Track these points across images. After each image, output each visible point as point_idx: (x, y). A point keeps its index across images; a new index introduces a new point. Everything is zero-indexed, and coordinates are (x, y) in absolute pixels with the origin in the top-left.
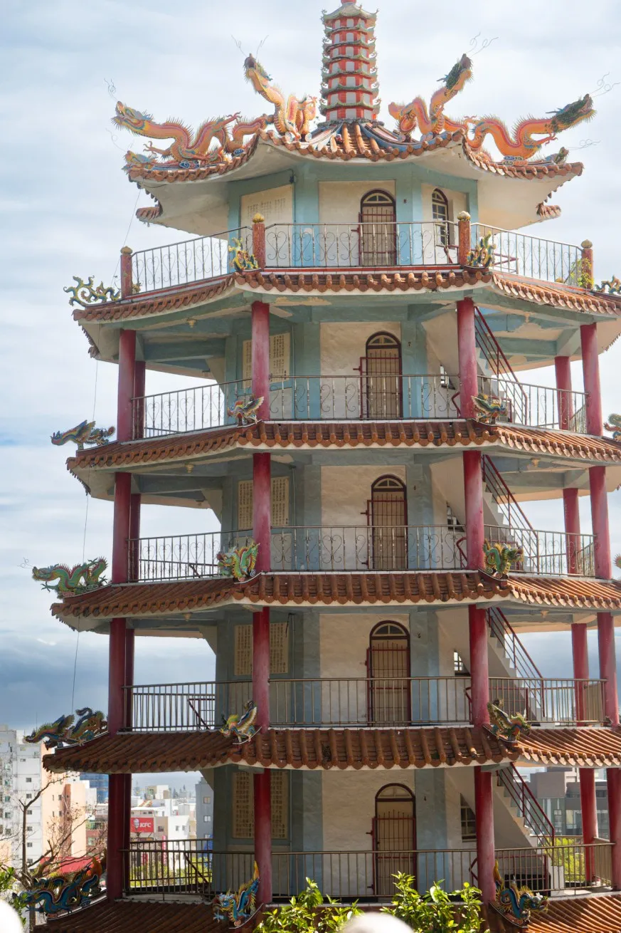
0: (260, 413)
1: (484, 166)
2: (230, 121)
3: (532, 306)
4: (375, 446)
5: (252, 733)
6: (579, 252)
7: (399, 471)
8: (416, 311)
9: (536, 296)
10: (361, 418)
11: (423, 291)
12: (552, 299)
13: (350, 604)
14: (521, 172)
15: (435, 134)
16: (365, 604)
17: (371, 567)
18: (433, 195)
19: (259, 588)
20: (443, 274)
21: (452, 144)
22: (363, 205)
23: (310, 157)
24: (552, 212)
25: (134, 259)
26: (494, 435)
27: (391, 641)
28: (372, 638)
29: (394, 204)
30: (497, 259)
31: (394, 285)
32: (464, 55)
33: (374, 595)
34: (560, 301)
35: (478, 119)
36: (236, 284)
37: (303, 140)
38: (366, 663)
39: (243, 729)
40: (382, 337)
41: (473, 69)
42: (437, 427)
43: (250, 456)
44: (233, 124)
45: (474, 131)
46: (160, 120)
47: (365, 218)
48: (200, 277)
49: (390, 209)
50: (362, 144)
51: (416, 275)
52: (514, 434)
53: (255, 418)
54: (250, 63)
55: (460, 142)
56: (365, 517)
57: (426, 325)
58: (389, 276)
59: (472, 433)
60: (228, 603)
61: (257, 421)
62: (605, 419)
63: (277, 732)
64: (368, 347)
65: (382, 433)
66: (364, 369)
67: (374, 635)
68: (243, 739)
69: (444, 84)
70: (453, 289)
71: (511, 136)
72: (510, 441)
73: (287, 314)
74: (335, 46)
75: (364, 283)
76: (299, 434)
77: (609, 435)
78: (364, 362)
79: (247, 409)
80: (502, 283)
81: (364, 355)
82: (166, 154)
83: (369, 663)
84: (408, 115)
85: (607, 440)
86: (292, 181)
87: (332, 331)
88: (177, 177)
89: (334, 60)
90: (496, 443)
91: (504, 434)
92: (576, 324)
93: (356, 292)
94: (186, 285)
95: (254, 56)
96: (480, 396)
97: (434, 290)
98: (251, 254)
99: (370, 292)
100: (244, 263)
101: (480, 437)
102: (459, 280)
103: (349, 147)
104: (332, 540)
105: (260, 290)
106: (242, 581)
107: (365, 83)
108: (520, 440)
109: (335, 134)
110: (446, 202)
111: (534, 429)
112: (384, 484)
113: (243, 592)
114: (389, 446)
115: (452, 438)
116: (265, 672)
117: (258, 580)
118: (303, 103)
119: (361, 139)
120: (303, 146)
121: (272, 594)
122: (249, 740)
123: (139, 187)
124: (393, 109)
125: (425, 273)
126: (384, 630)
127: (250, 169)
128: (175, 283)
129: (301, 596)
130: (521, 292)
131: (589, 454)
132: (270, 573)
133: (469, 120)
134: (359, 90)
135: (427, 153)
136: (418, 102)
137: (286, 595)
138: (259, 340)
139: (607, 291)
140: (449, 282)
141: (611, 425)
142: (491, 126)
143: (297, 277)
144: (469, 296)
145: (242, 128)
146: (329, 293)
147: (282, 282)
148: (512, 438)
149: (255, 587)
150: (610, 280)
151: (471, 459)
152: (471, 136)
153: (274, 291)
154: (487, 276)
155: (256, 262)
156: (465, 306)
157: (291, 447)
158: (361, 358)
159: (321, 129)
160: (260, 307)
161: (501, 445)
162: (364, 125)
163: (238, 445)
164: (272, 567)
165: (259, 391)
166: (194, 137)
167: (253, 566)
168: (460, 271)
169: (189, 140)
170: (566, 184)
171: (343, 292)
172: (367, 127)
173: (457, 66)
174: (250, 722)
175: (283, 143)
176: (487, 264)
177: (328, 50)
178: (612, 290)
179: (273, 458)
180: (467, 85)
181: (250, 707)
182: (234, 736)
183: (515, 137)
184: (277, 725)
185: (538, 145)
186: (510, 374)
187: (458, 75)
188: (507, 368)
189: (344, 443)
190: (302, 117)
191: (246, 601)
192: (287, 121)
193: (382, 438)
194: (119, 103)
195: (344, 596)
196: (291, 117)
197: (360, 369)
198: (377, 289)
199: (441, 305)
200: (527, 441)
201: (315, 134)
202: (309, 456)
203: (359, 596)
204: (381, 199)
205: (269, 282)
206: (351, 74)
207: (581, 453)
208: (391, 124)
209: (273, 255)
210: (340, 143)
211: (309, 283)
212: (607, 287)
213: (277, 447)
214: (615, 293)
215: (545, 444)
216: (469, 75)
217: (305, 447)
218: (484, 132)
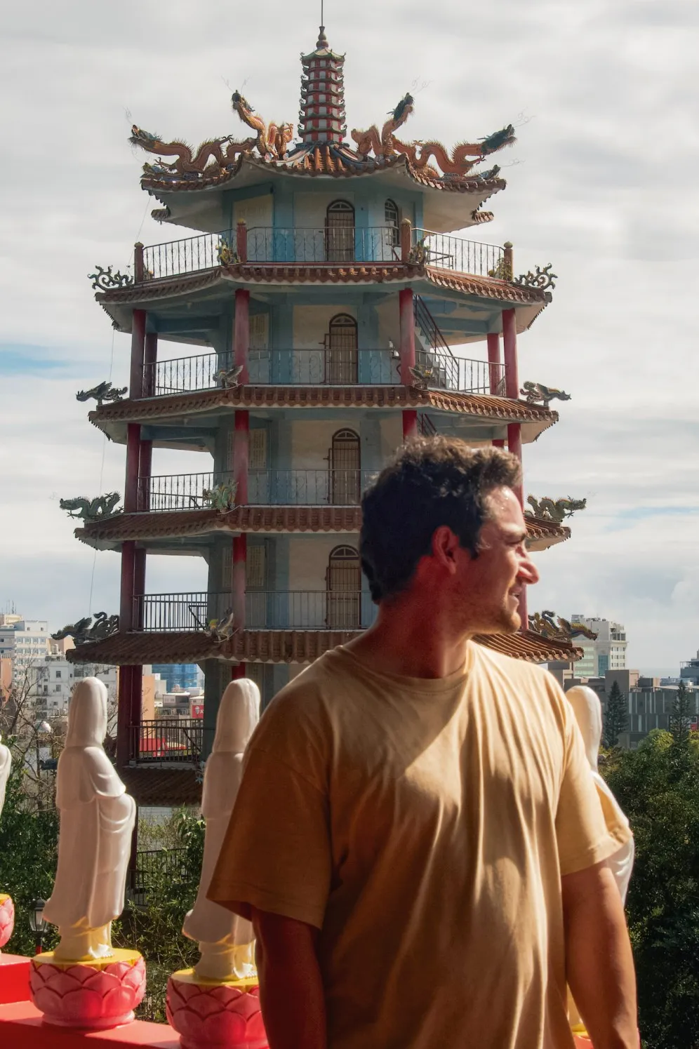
0: (240, 378)
1: (425, 182)
2: (224, 141)
3: (460, 295)
4: (331, 406)
5: (230, 633)
6: (502, 252)
7: (355, 425)
8: (369, 297)
9: (463, 287)
10: (324, 383)
11: (371, 282)
12: (476, 290)
13: (309, 531)
14: (455, 186)
15: (385, 156)
16: (321, 532)
17: (331, 502)
18: (386, 204)
19: (237, 519)
20: (388, 269)
21: (398, 165)
22: (328, 211)
23: (284, 173)
24: (486, 217)
25: (145, 252)
26: (426, 398)
27: (346, 561)
28: (330, 558)
29: (353, 211)
30: (433, 256)
31: (348, 277)
32: (408, 94)
33: (328, 524)
34: (483, 292)
35: (424, 143)
36: (222, 276)
37: (281, 157)
38: (326, 579)
39: (222, 630)
40: (343, 317)
41: (415, 105)
42: (381, 391)
43: (233, 413)
44: (227, 144)
45: (420, 152)
46: (167, 140)
47: (330, 222)
48: (196, 268)
49: (350, 215)
50: (330, 161)
51: (366, 270)
52: (442, 397)
53: (236, 383)
54: (236, 98)
55: (404, 163)
56: (327, 461)
57: (377, 308)
58: (345, 270)
59: (408, 397)
60: (211, 530)
61: (237, 385)
62: (520, 386)
63: (251, 633)
64: (331, 326)
65: (337, 395)
66: (328, 343)
67: (333, 556)
68: (222, 638)
69: (393, 116)
70: (395, 281)
71: (450, 157)
72: (439, 403)
73: (265, 299)
74: (310, 82)
75: (324, 275)
76: (270, 395)
77: (523, 398)
78: (328, 337)
79: (229, 375)
80: (435, 277)
81: (328, 332)
82: (172, 167)
83: (328, 579)
84: (366, 139)
85: (522, 402)
86: (272, 191)
87: (301, 312)
88: (179, 187)
89: (309, 93)
90: (427, 405)
91: (433, 398)
92: (500, 309)
93: (318, 283)
94: (185, 274)
95: (239, 93)
96: (417, 367)
97: (380, 281)
98: (235, 251)
99: (329, 283)
100: (229, 258)
101: (414, 399)
102: (400, 274)
103: (319, 165)
104: (297, 480)
105: (241, 280)
106: (223, 512)
107: (334, 112)
108: (447, 402)
109: (309, 153)
110: (397, 209)
111: (461, 393)
112: (343, 435)
113: (223, 521)
114: (342, 406)
115: (392, 399)
116: (242, 585)
117: (237, 512)
118: (281, 129)
119: (329, 158)
120: (279, 164)
121: (246, 522)
122: (228, 639)
123: (150, 194)
124: (355, 134)
125: (374, 268)
126: (341, 552)
127: (238, 181)
128: (176, 272)
129: (269, 524)
130: (450, 284)
131: (505, 413)
132: (246, 506)
133: (417, 143)
134: (330, 118)
135: (378, 172)
136: (373, 130)
137: (258, 523)
138: (241, 319)
139: (523, 283)
140: (393, 275)
141: (525, 391)
142: (434, 148)
143: (271, 270)
144: (408, 286)
145: (234, 148)
146: (296, 283)
147: (258, 274)
148: (441, 401)
149: (234, 517)
150: (526, 274)
151: (409, 417)
152: (418, 156)
153: (252, 281)
154: (422, 271)
155: (239, 258)
156: (405, 294)
157: (264, 406)
158: (326, 335)
159: (299, 148)
160: (242, 293)
161: (432, 407)
162: (332, 146)
163: (222, 404)
164: (249, 502)
165: (240, 361)
166: (195, 155)
167: (233, 499)
168: (402, 266)
169: (191, 157)
170: (493, 196)
171: (308, 283)
172: (335, 148)
173: (402, 102)
174: (228, 625)
175: (262, 161)
176: (422, 262)
177: (305, 84)
178: (527, 282)
179: (251, 414)
180: (410, 117)
181: (228, 613)
182: (214, 636)
183: (453, 158)
184: (251, 627)
185: (470, 164)
186: (445, 348)
187: (403, 110)
188: (443, 343)
189: (307, 403)
190: (280, 140)
191: (226, 529)
192: (267, 144)
193: (337, 399)
194: (134, 126)
195: (305, 525)
196: (270, 141)
197: (324, 343)
198: (334, 280)
199: (386, 294)
200: (453, 403)
201: (291, 154)
202: (282, 413)
203: (316, 525)
204: (343, 206)
205: (248, 274)
206: (323, 105)
207: (498, 413)
208: (354, 146)
209: (253, 253)
210: (312, 161)
211: (281, 274)
212: (524, 279)
213: (253, 406)
214: (530, 285)
215: (468, 407)
216: (411, 110)
217: (275, 406)
218: (429, 154)
